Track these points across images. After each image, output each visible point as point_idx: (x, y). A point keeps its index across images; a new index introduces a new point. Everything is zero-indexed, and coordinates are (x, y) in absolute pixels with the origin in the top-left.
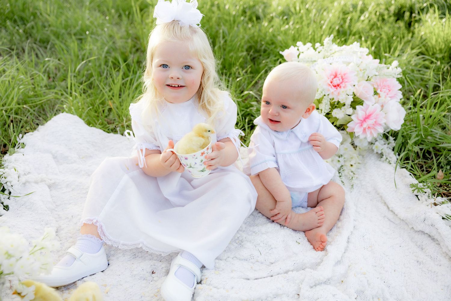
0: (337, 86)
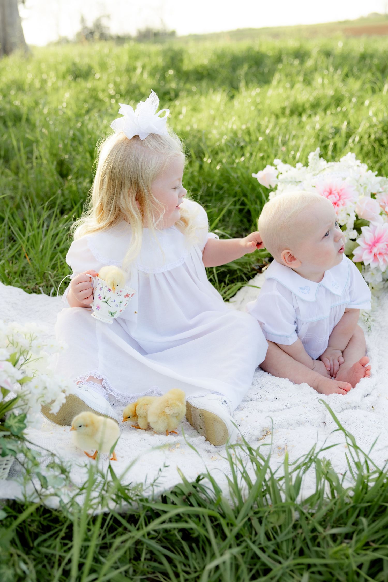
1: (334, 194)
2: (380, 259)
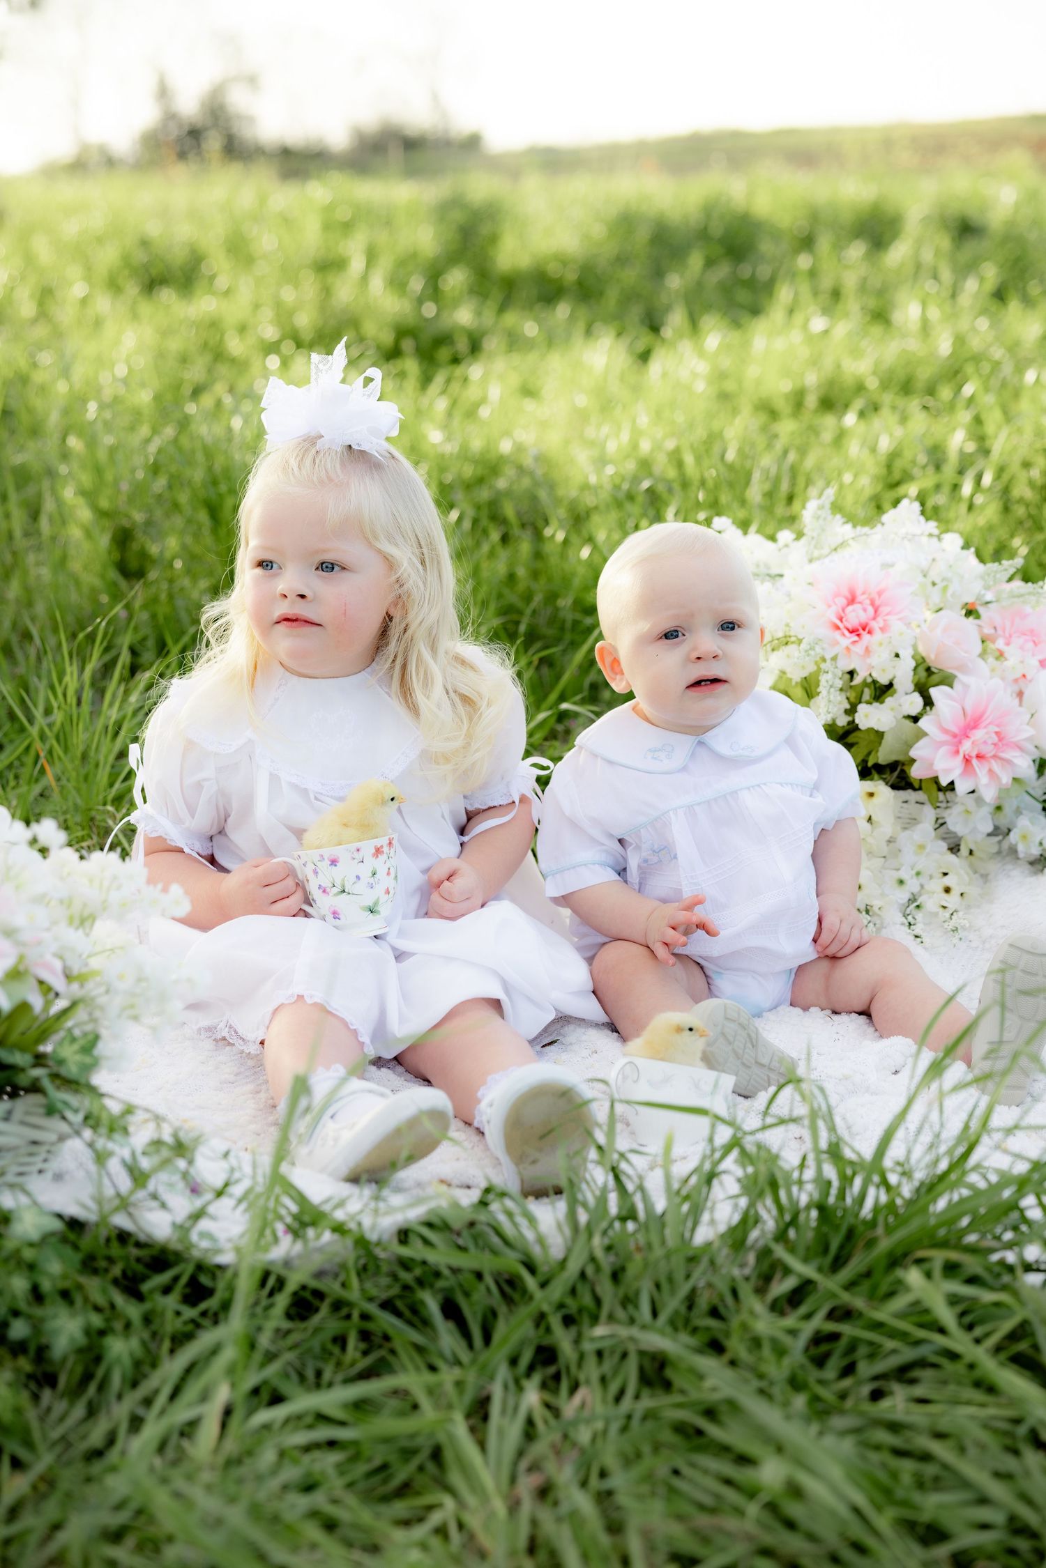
0: (861, 631)
1: (860, 603)
2: (981, 769)
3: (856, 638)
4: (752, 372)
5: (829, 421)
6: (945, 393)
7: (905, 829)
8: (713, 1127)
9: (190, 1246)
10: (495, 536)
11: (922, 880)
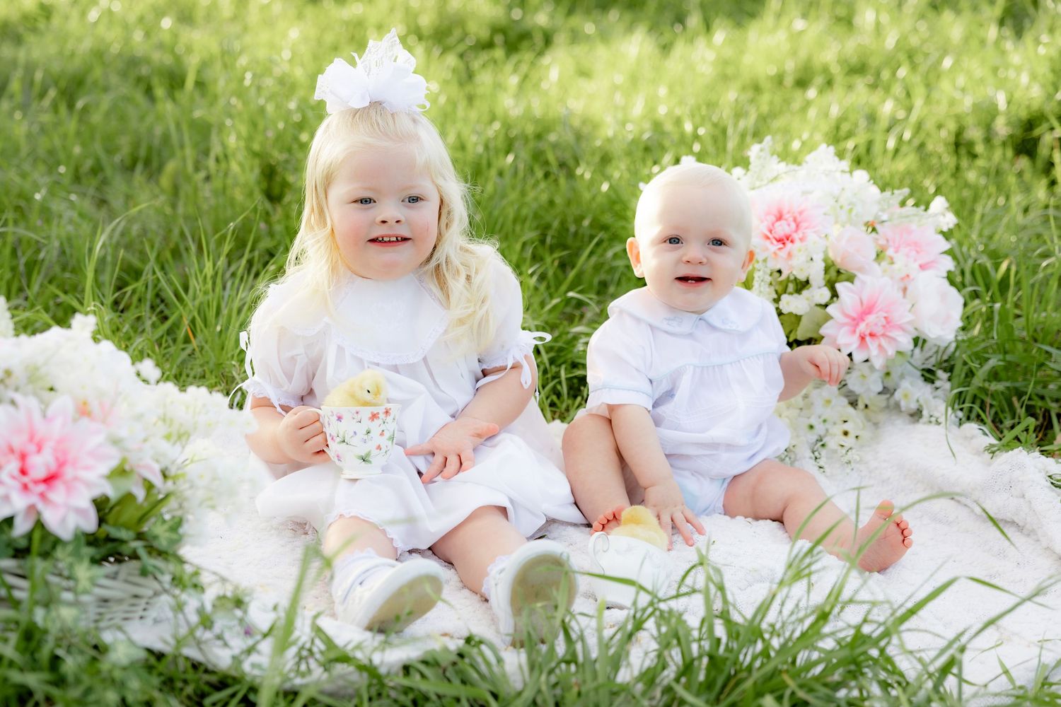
0: (785, 241)
1: (786, 220)
2: (872, 345)
3: (781, 246)
4: (747, 60)
5: (798, 94)
6: (886, 75)
7: (818, 388)
8: (637, 593)
9: (244, 674)
10: (539, 174)
11: (827, 425)
